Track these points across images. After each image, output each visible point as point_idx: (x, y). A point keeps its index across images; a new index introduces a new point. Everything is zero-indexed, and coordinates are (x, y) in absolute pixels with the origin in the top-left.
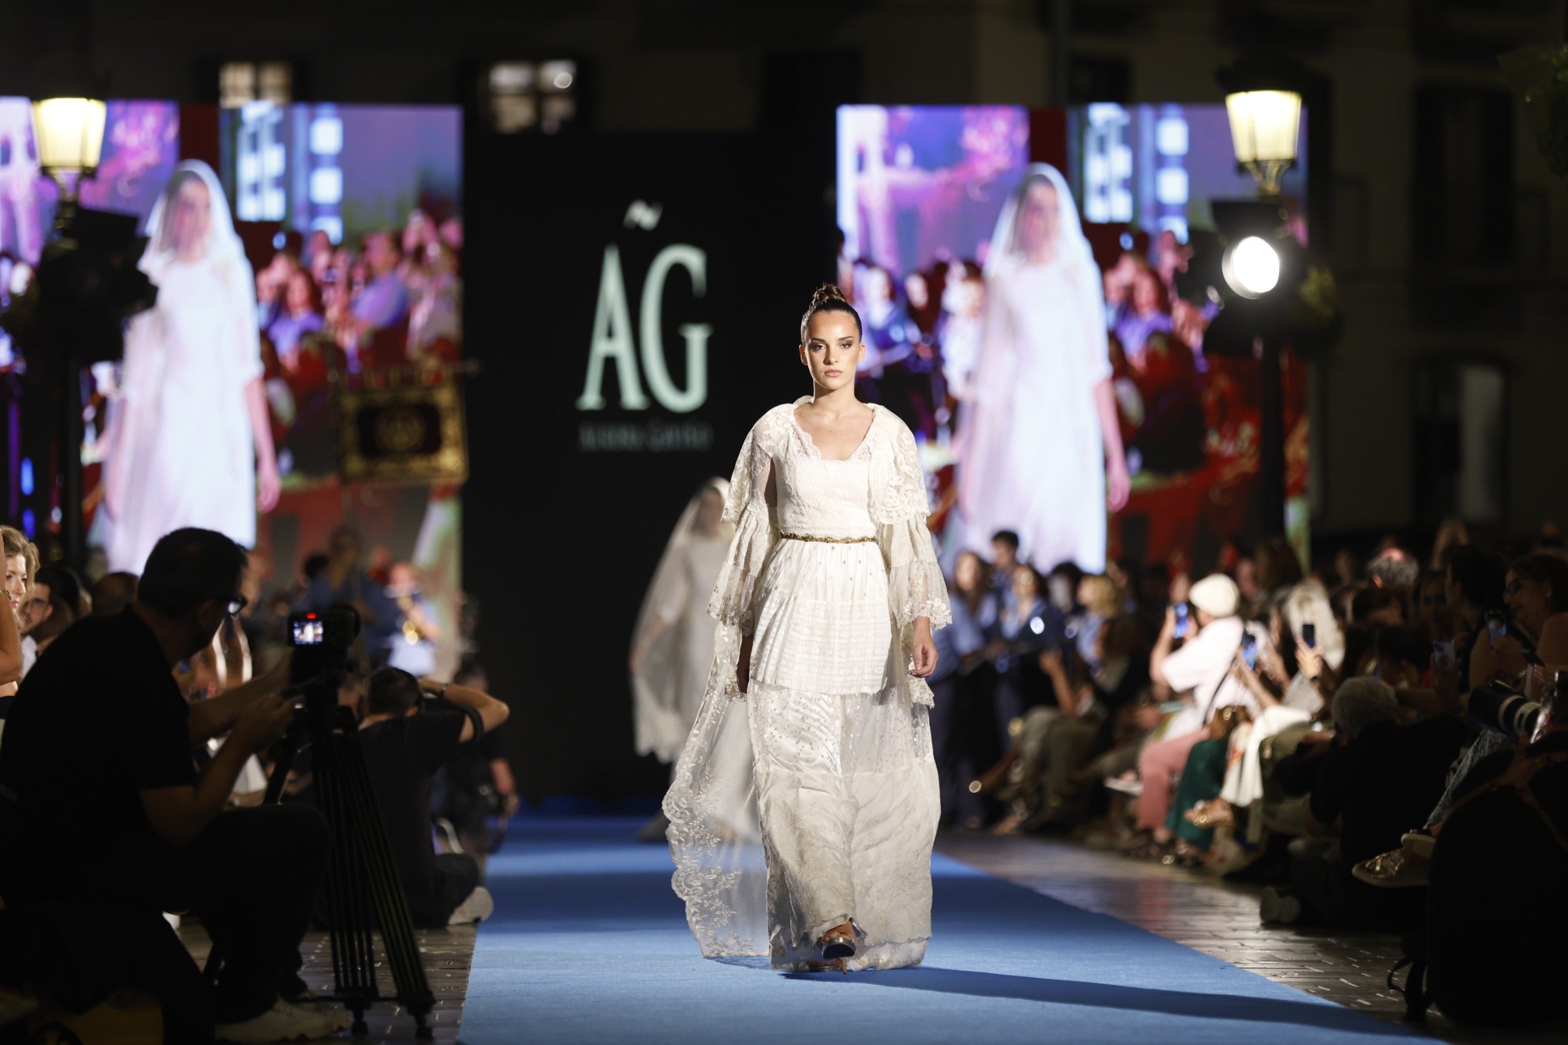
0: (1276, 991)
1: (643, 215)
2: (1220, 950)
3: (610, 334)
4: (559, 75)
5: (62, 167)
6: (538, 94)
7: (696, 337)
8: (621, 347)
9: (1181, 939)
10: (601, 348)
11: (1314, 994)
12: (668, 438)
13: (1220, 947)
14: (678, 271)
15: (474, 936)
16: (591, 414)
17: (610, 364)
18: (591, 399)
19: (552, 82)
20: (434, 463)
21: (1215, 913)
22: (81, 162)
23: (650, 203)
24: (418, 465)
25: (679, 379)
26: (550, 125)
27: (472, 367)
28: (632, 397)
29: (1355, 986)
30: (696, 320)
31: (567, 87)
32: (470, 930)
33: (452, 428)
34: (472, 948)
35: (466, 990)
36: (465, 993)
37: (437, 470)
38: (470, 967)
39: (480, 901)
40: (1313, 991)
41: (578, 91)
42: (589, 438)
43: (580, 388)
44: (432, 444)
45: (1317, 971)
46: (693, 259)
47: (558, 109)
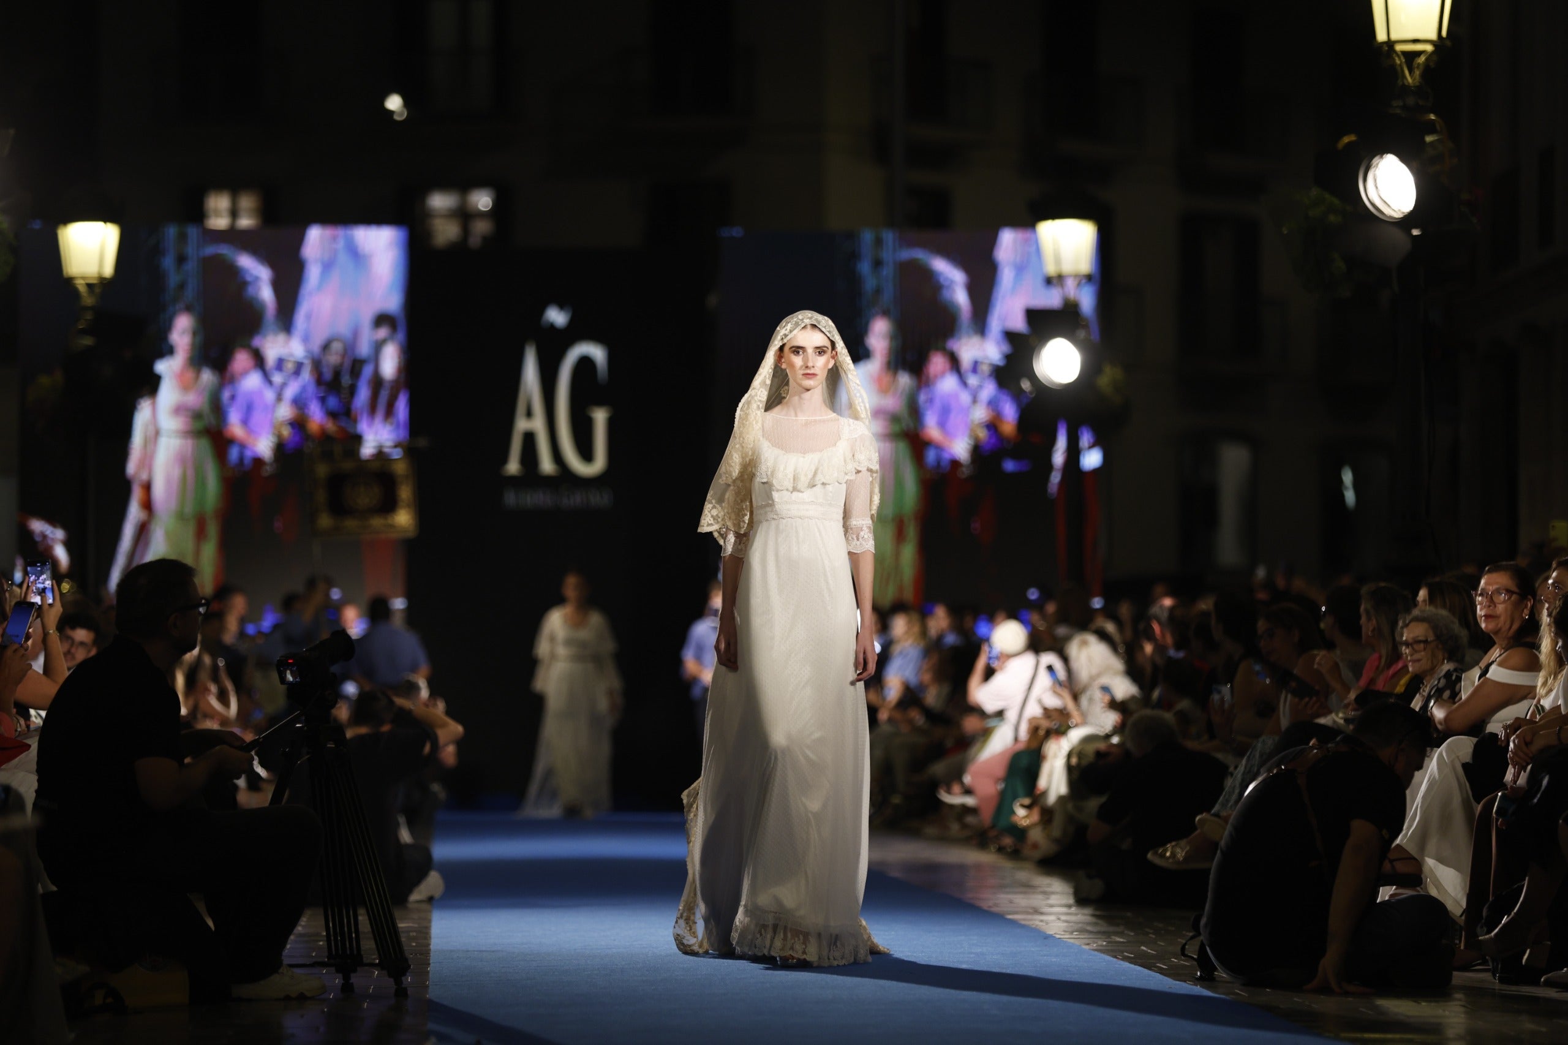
0: (1090, 957)
1: (557, 317)
2: (1041, 924)
3: (529, 414)
4: (483, 200)
5: (83, 278)
6: (464, 215)
7: (600, 417)
8: (538, 424)
9: (1009, 914)
10: (522, 425)
11: (1122, 960)
12: (575, 500)
13: (1042, 921)
14: (585, 363)
15: (430, 912)
16: (513, 480)
17: (529, 438)
18: (513, 467)
19: (477, 205)
20: (390, 521)
21: (1033, 893)
22: (99, 273)
23: (562, 307)
24: (377, 522)
25: (586, 452)
26: (475, 241)
27: (422, 442)
28: (547, 465)
29: (1153, 952)
30: (600, 403)
31: (491, 207)
33: (405, 493)
34: (430, 921)
35: (429, 956)
36: (429, 959)
37: (392, 526)
38: (430, 937)
39: (433, 882)
40: (1120, 957)
41: (497, 212)
42: (510, 498)
43: (504, 459)
44: (389, 505)
45: (1122, 940)
46: (597, 353)
47: (481, 228)
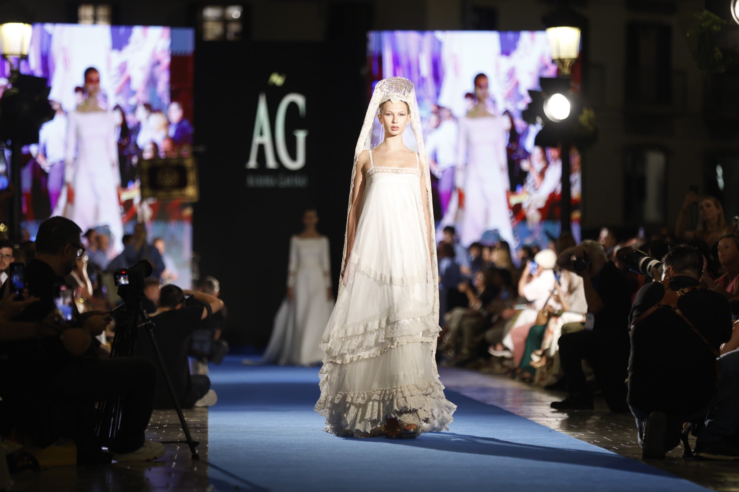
0: (575, 442)
1: (277, 80)
2: (547, 423)
3: (261, 134)
4: (235, 13)
5: (12, 55)
6: (225, 21)
7: (301, 136)
8: (266, 139)
9: (529, 417)
10: (257, 140)
11: (593, 444)
12: (287, 182)
13: (547, 421)
14: (293, 106)
15: (207, 412)
16: (252, 170)
17: (261, 147)
18: (252, 163)
19: (231, 15)
20: (183, 193)
21: (543, 405)
22: (21, 52)
23: (280, 74)
24: (176, 193)
25: (293, 155)
26: (230, 36)
27: (201, 149)
28: (271, 163)
29: (611, 440)
30: (301, 128)
31: (238, 17)
32: (205, 410)
33: (192, 177)
34: (207, 418)
35: (208, 438)
36: (208, 440)
37: (184, 196)
38: (207, 427)
39: (211, 396)
40: (592, 443)
41: (243, 19)
42: (251, 181)
43: (247, 158)
44: (183, 184)
45: (593, 433)
46: (300, 100)
47: (234, 28)
